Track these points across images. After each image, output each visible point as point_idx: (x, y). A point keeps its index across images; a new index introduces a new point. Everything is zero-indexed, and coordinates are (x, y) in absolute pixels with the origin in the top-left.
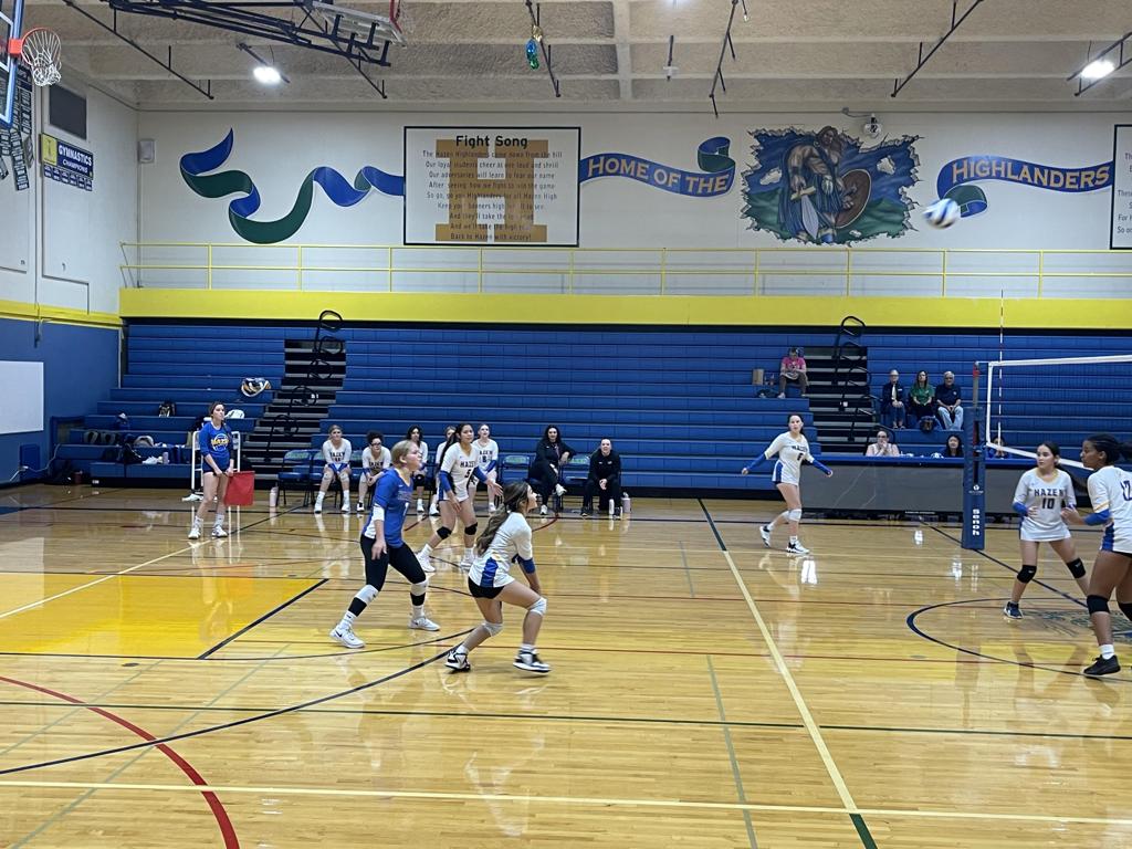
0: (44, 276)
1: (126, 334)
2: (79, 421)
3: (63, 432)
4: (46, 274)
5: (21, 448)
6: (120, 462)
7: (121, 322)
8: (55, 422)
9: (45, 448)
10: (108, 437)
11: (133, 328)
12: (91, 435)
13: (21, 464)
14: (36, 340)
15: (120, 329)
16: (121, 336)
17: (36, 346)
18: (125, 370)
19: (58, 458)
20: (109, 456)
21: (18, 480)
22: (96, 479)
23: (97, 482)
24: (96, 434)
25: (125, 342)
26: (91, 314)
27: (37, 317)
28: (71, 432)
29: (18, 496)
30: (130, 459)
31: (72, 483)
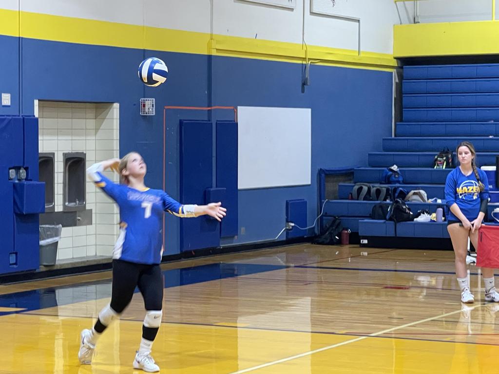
0: (312, 13)
1: (401, 77)
2: (349, 174)
3: (332, 186)
4: (314, 11)
5: (287, 203)
6: (390, 219)
7: (394, 63)
8: (323, 175)
9: (312, 203)
10: (378, 191)
11: (409, 70)
12: (360, 189)
13: (287, 221)
14: (304, 84)
15: (394, 71)
16: (395, 80)
17: (303, 91)
18: (400, 118)
19: (326, 215)
20: (378, 213)
21: (284, 239)
22: (364, 238)
23: (366, 242)
24: (365, 188)
25: (399, 86)
26: (362, 55)
27: (304, 59)
28: (339, 186)
29: (284, 255)
30: (401, 216)
31: (339, 243)
